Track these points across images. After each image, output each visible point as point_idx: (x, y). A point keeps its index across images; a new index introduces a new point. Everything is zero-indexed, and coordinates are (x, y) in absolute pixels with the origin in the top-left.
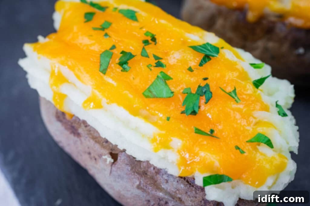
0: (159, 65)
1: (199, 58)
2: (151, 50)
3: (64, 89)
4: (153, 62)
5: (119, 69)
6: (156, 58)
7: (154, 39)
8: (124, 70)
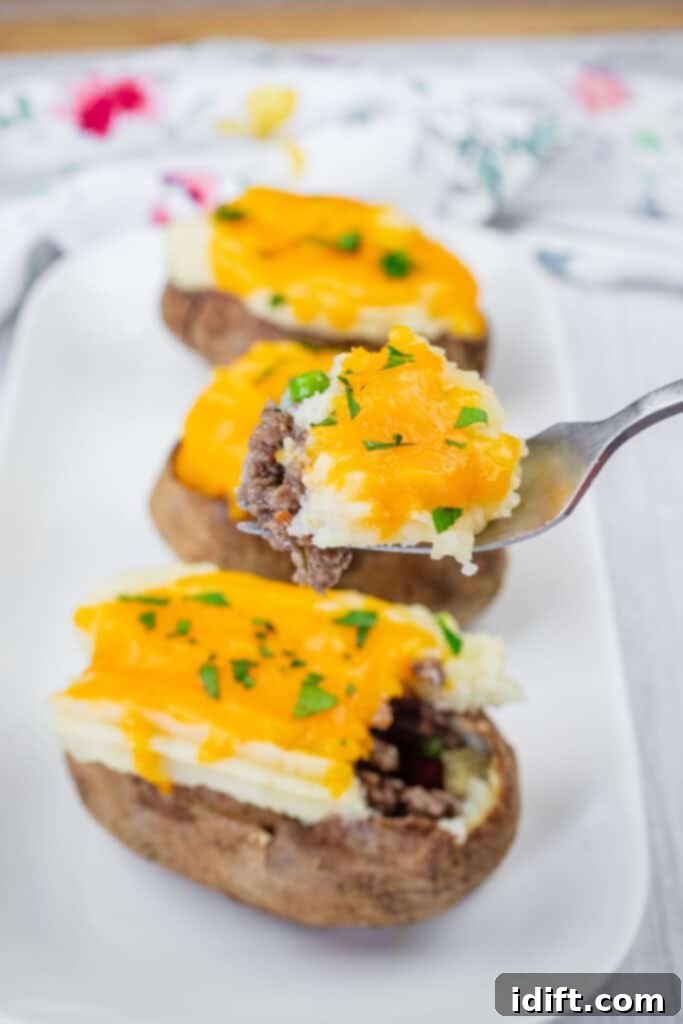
0: (297, 664)
1: (351, 635)
2: (273, 645)
3: (157, 745)
4: (285, 662)
5: (239, 688)
6: (288, 654)
7: (270, 628)
8: (248, 687)
